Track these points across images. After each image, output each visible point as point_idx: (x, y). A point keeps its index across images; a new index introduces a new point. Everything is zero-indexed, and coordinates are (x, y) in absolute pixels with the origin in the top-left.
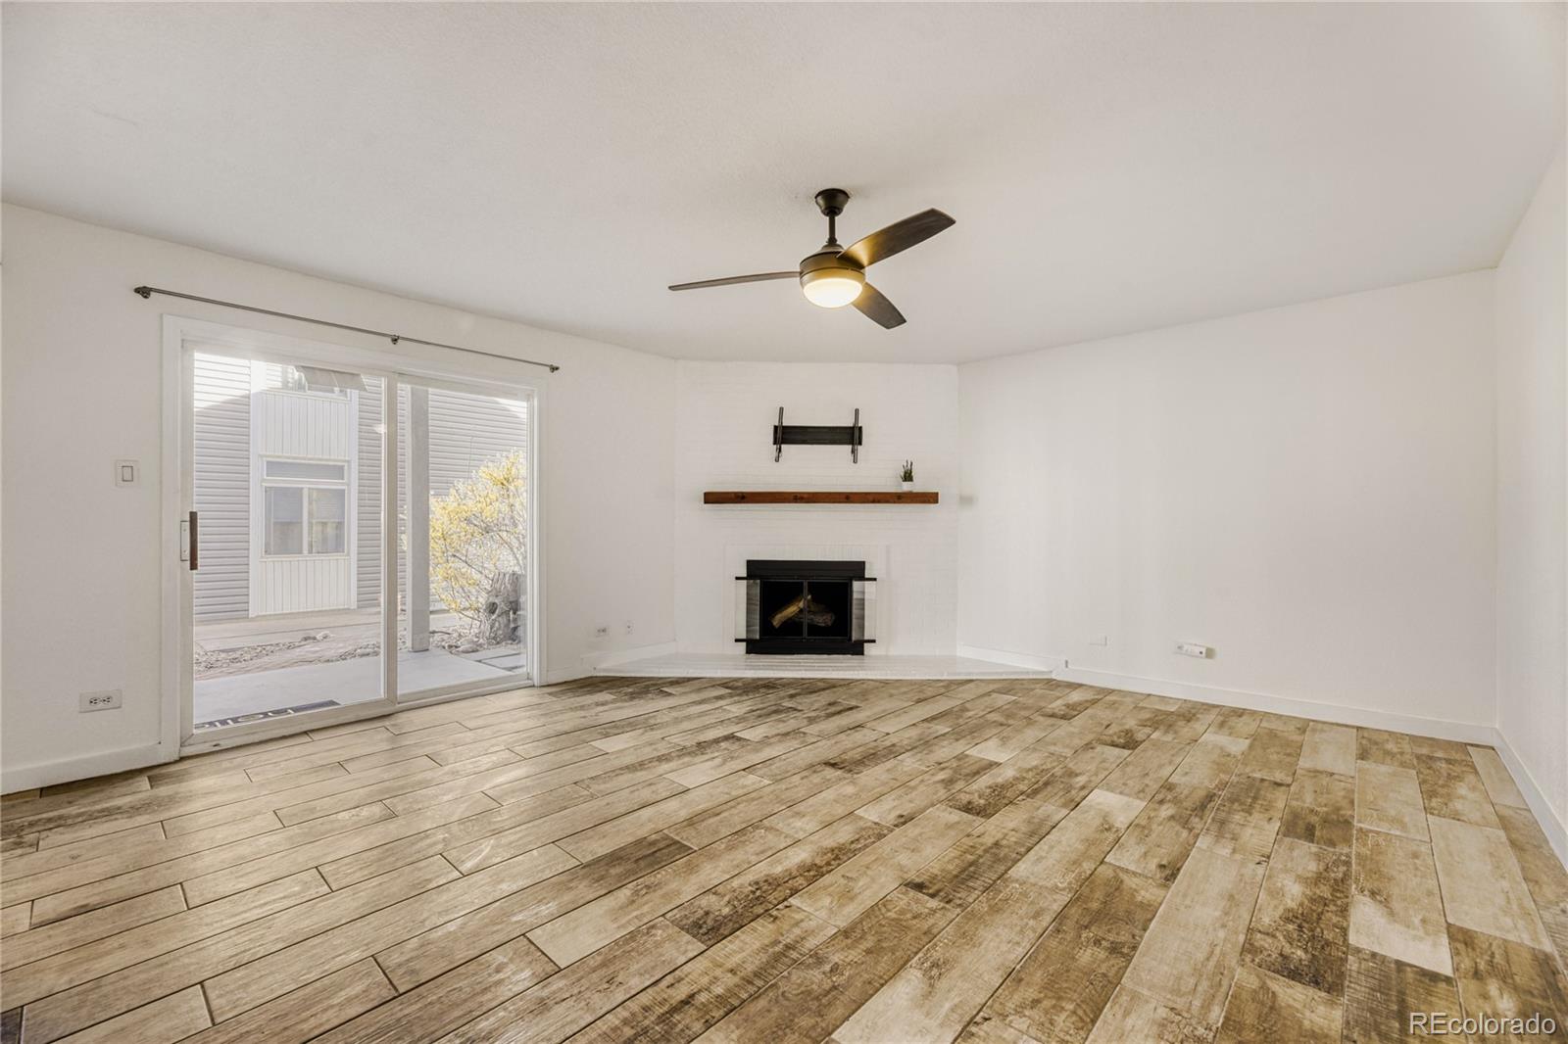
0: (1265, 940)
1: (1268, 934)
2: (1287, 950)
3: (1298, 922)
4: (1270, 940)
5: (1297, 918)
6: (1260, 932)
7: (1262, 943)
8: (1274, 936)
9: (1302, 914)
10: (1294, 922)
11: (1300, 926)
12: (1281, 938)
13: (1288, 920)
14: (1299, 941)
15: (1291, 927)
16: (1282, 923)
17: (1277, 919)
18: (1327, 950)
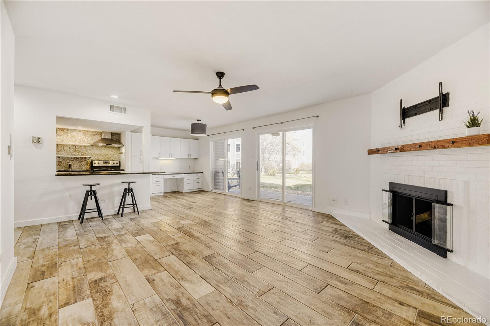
0: (112, 281)
1: (113, 283)
2: (106, 283)
3: (108, 293)
4: (111, 282)
5: (109, 294)
6: (115, 282)
7: (112, 280)
8: (111, 284)
9: (108, 296)
10: (109, 291)
11: (106, 292)
12: (109, 285)
13: (110, 291)
14: (104, 287)
15: (108, 290)
16: (111, 289)
17: (113, 289)
18: (96, 291)
